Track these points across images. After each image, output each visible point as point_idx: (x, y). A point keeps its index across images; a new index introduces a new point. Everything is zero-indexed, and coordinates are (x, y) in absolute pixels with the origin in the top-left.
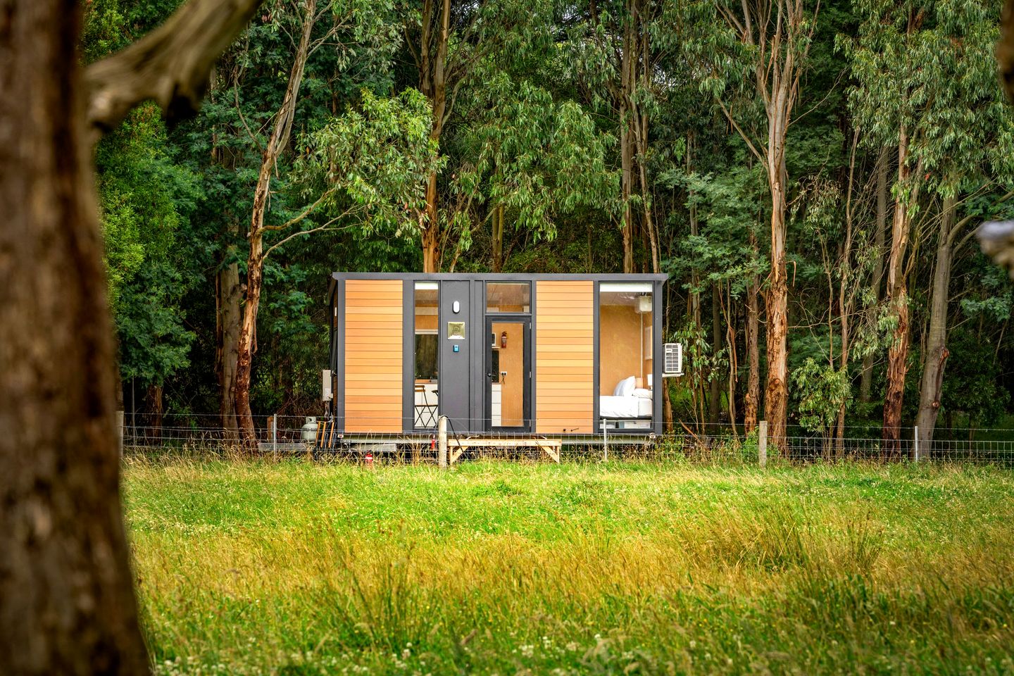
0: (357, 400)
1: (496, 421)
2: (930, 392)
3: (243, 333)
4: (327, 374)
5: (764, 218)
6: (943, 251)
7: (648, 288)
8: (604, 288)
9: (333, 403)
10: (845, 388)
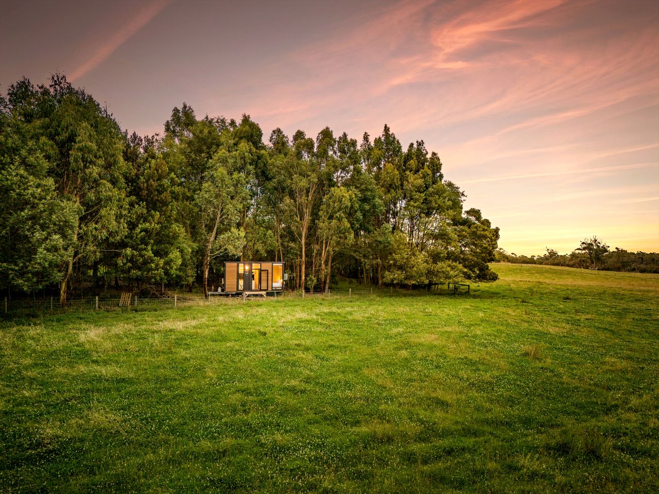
0: (228, 285)
1: (253, 288)
2: (328, 281)
3: (205, 274)
4: (223, 279)
5: (301, 252)
6: (330, 257)
7: (282, 264)
8: (274, 264)
9: (224, 285)
10: (315, 281)
